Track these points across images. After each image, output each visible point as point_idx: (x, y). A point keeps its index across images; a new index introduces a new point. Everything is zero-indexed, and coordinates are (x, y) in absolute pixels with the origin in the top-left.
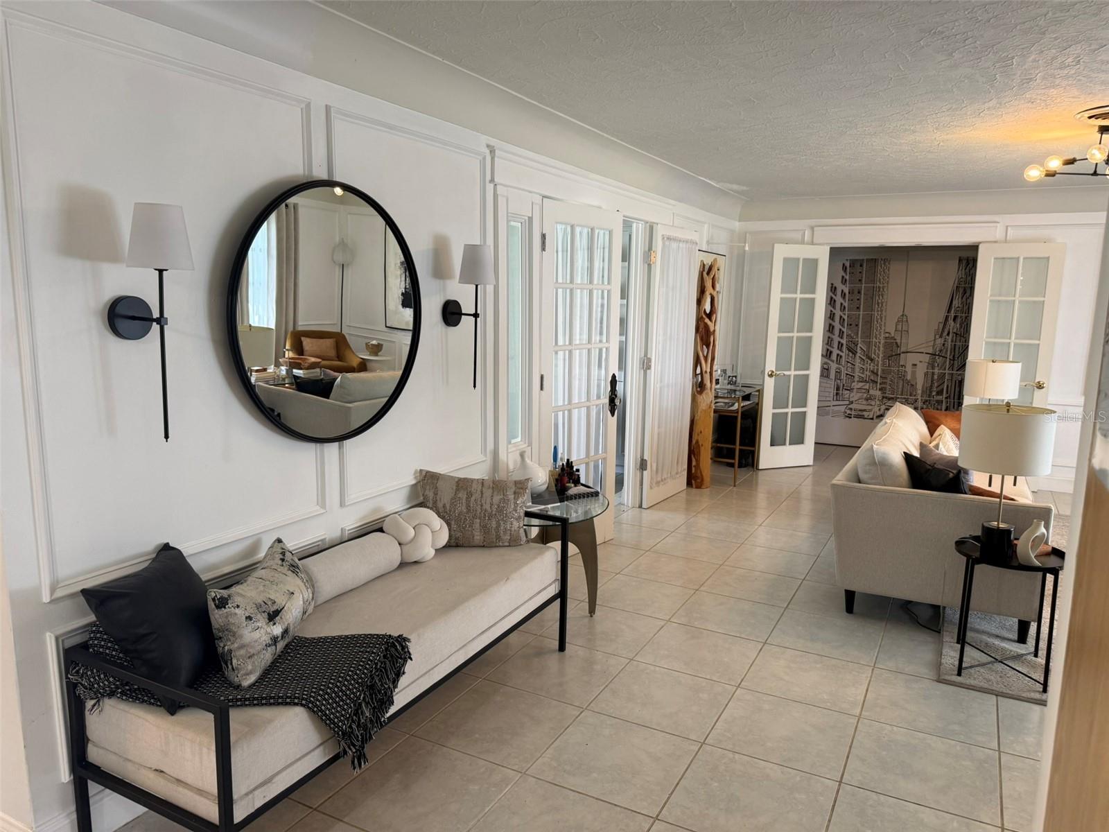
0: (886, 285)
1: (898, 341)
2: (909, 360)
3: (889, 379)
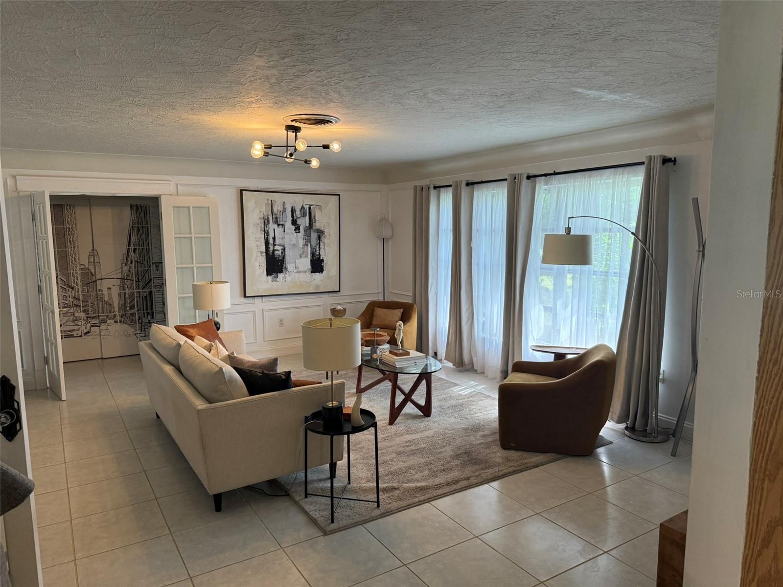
0: (74, 226)
1: (93, 271)
2: (104, 285)
3: (90, 302)
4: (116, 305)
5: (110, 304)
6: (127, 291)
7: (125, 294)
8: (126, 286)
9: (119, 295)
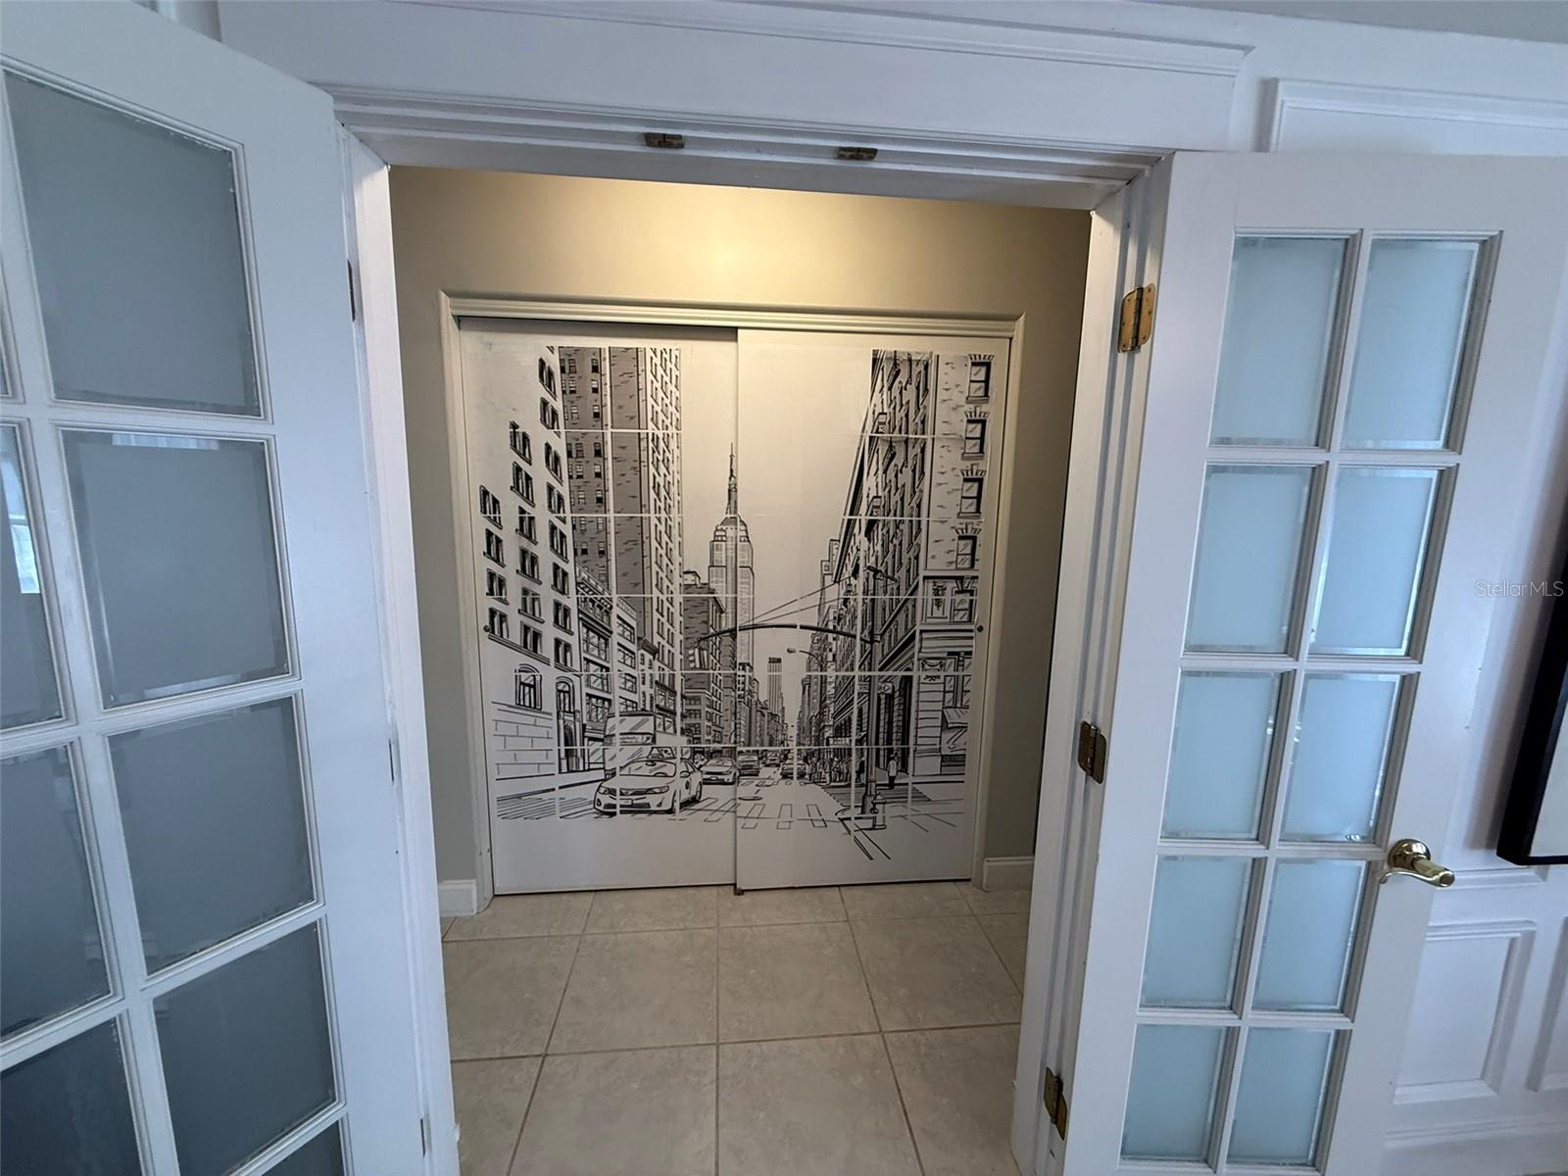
0: (672, 430)
1: (721, 596)
2: (758, 649)
3: (704, 702)
4: (791, 717)
5: (773, 716)
6: (831, 673)
7: (824, 681)
8: (830, 658)
9: (806, 684)
